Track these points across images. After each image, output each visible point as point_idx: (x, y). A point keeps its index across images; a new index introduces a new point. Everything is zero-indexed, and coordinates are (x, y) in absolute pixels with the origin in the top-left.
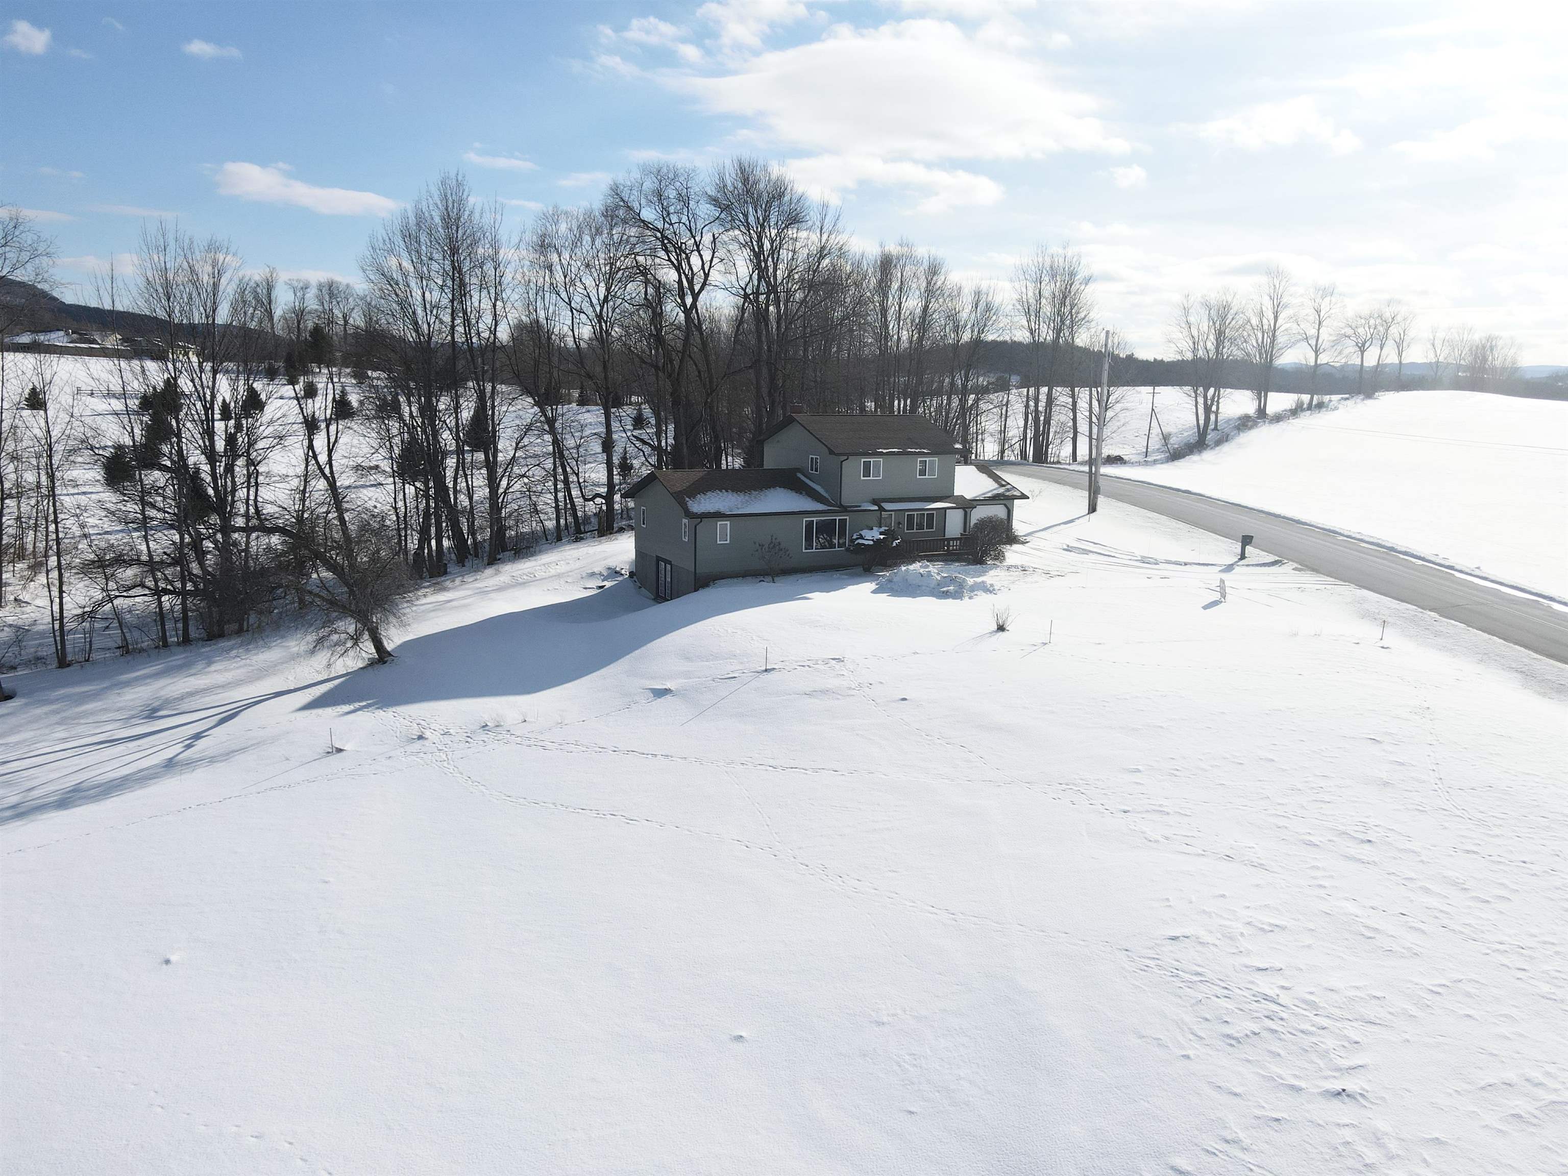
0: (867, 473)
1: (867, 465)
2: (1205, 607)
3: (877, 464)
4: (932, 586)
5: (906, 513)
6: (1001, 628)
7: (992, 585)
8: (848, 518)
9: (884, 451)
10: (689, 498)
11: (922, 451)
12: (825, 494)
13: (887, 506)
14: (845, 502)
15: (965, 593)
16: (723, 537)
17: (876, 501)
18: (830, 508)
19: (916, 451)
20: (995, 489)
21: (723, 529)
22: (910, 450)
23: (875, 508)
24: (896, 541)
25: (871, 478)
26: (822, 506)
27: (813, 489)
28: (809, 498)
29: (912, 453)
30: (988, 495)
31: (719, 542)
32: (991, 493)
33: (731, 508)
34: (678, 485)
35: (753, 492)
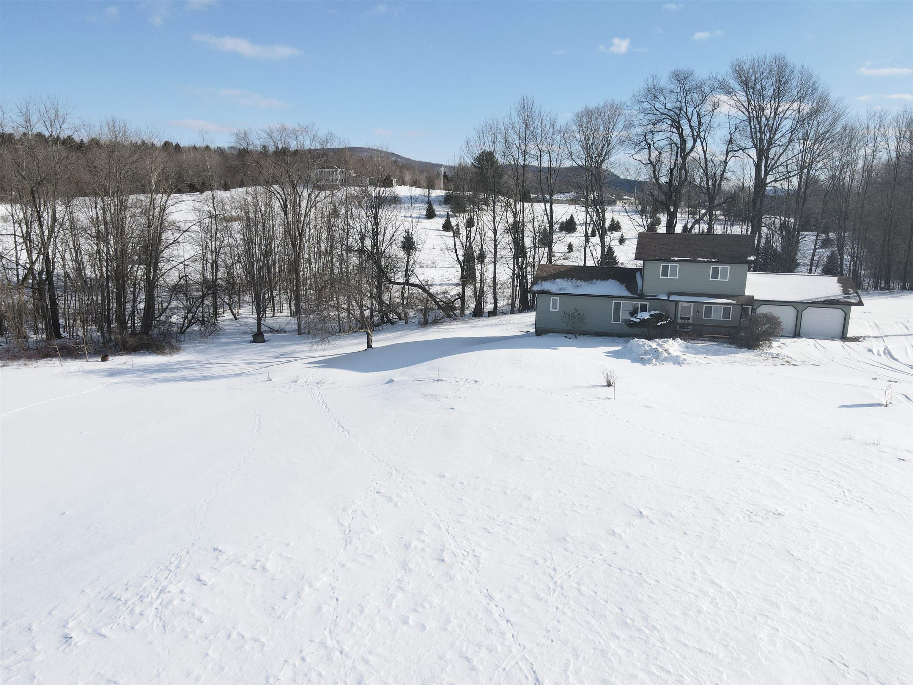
0: (665, 273)
1: (665, 269)
2: (845, 406)
3: (674, 269)
5: (705, 305)
6: (609, 385)
7: (684, 361)
8: (648, 303)
9: (676, 259)
10: (542, 281)
11: (714, 260)
12: (640, 286)
13: (673, 298)
14: (645, 292)
15: (654, 361)
16: (555, 307)
17: (670, 294)
18: (631, 295)
19: (706, 260)
20: (834, 296)
21: (555, 301)
22: (701, 259)
23: (666, 298)
24: (662, 322)
25: (668, 277)
26: (626, 293)
27: (636, 283)
28: (624, 288)
29: (704, 261)
30: (819, 300)
31: (551, 310)
32: (824, 299)
33: (560, 289)
34: (545, 273)
35: (589, 281)
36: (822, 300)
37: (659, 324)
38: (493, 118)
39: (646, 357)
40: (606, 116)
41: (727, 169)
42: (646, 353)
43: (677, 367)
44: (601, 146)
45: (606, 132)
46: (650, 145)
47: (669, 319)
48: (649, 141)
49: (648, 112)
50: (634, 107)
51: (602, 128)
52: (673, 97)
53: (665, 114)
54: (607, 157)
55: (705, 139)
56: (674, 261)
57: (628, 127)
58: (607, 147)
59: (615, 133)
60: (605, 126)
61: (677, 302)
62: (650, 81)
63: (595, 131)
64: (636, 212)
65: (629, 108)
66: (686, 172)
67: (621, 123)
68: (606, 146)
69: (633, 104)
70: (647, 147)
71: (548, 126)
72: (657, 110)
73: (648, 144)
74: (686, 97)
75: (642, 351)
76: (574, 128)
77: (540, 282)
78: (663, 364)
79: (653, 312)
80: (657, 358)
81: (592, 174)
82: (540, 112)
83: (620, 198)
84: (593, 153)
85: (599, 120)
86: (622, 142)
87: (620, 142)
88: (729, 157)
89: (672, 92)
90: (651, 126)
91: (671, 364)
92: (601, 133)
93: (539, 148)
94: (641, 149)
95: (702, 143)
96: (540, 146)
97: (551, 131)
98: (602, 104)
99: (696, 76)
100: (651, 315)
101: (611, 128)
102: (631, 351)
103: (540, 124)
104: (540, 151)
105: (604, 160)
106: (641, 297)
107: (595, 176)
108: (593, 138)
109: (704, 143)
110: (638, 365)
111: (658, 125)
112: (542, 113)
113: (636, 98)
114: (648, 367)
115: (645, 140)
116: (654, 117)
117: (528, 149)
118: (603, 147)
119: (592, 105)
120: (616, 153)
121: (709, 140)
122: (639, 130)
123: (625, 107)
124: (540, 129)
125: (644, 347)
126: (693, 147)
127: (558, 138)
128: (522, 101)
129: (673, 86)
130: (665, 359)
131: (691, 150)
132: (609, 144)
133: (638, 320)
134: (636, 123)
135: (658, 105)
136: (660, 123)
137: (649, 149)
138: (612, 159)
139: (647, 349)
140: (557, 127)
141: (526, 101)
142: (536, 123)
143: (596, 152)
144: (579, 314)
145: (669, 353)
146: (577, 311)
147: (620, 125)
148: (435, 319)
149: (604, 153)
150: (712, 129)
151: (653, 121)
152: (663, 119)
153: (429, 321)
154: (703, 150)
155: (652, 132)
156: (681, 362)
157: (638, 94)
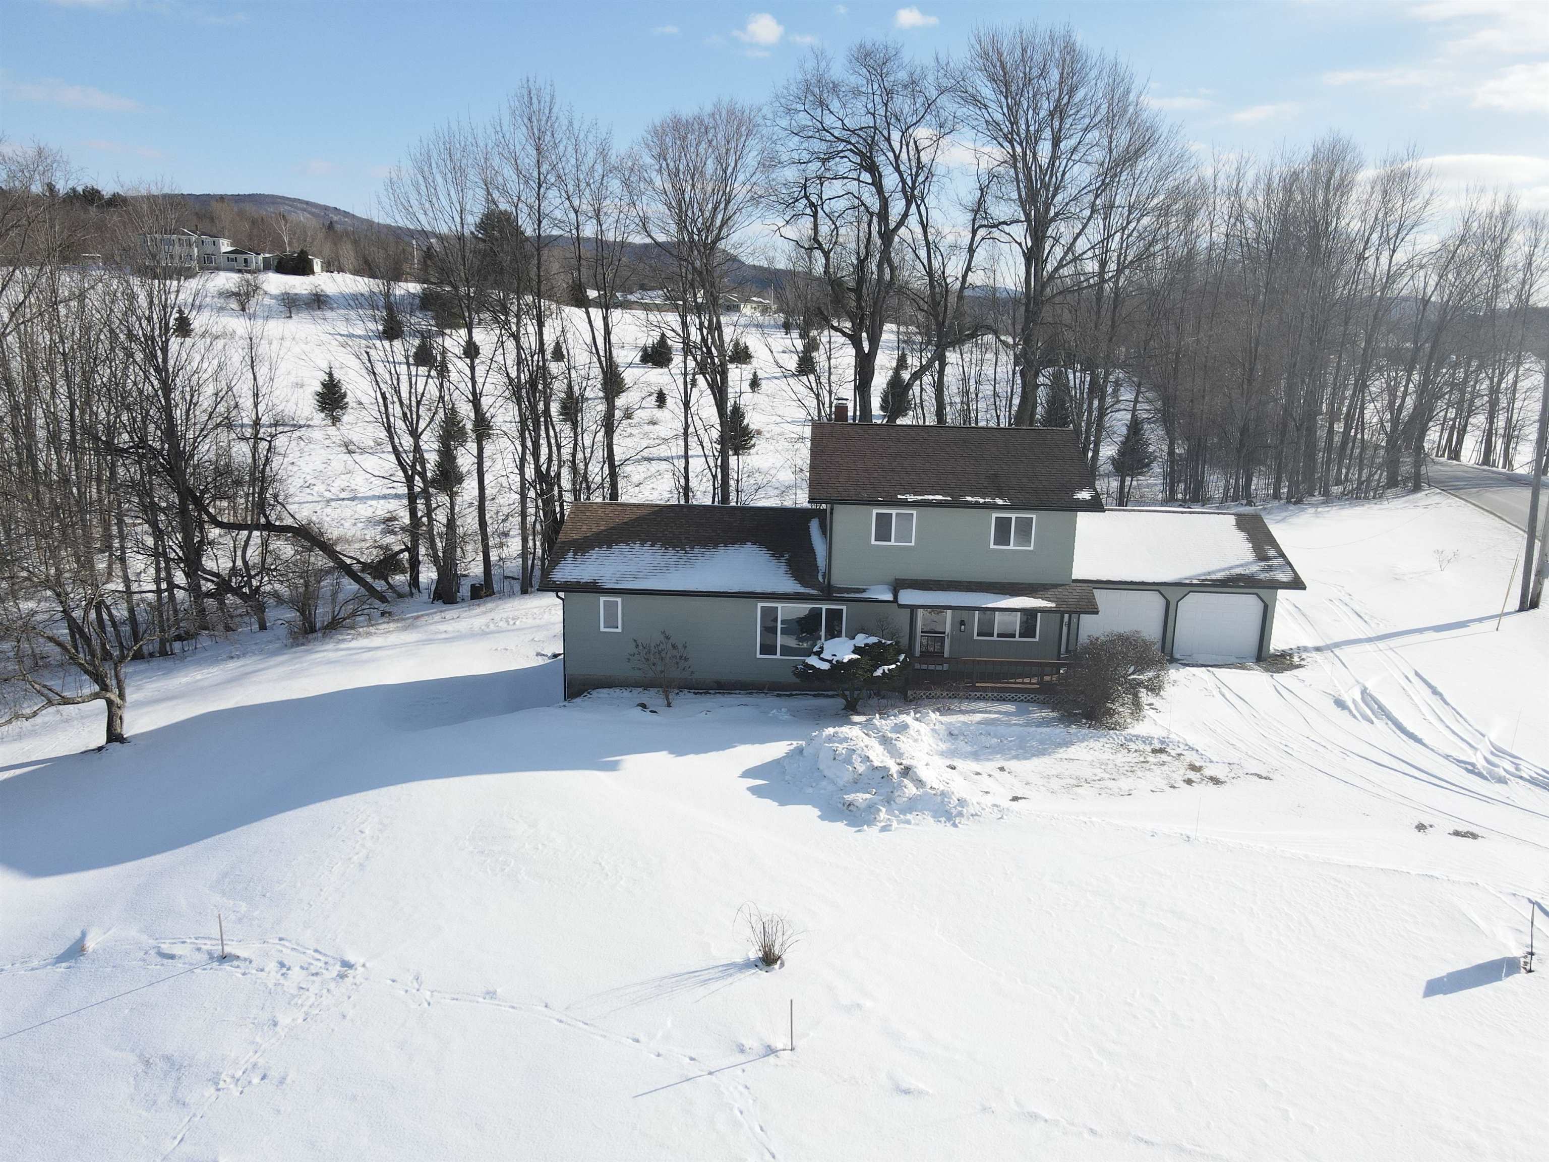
0: (883, 534)
1: (884, 523)
2: (1435, 988)
3: (905, 524)
4: (841, 783)
6: (769, 960)
7: (962, 802)
8: (844, 608)
9: (911, 498)
10: (575, 554)
11: (1000, 502)
12: (821, 562)
13: (908, 597)
14: (839, 578)
15: (883, 815)
16: (611, 622)
17: (898, 586)
18: (802, 590)
19: (981, 501)
20: (1242, 566)
21: (611, 608)
22: (969, 499)
23: (889, 597)
24: (886, 668)
25: (892, 543)
26: (790, 585)
27: (811, 551)
28: (783, 568)
29: (977, 505)
30: (1214, 577)
31: (602, 629)
32: (1223, 574)
33: (623, 577)
34: (584, 528)
35: (697, 550)
36: (1219, 576)
37: (879, 673)
38: (454, 126)
39: (860, 798)
40: (719, 136)
41: (973, 264)
42: (857, 783)
43: (943, 829)
44: (710, 206)
45: (720, 172)
46: (816, 207)
47: (902, 657)
48: (814, 198)
49: (810, 134)
50: (778, 121)
51: (710, 162)
52: (859, 105)
53: (843, 141)
54: (724, 232)
55: (923, 200)
56: (905, 504)
57: (769, 163)
58: (725, 209)
59: (741, 178)
60: (719, 160)
61: (913, 609)
62: (810, 65)
63: (695, 173)
64: (776, 326)
65: (769, 123)
66: (893, 269)
67: (754, 153)
68: (722, 206)
69: (775, 114)
70: (808, 211)
71: (592, 154)
72: (827, 131)
73: (812, 205)
74: (886, 105)
75: (847, 775)
76: (649, 160)
77: (570, 554)
78: (908, 822)
79: (861, 640)
80: (889, 801)
81: (694, 268)
82: (571, 123)
83: (747, 300)
84: (694, 221)
85: (704, 145)
86: (755, 200)
87: (753, 198)
88: (978, 238)
89: (856, 92)
90: (815, 166)
91: (928, 820)
92: (708, 177)
93: (573, 207)
94: (796, 216)
95: (918, 207)
96: (576, 203)
97: (599, 169)
98: (708, 108)
99: (906, 60)
100: (856, 650)
101: (733, 164)
102: (815, 774)
103: (571, 149)
104: (576, 212)
105: (718, 238)
106: (828, 592)
107: (700, 273)
108: (693, 186)
109: (922, 208)
110: (840, 827)
111: (832, 163)
112: (576, 125)
113: (783, 101)
114: (871, 832)
115: (807, 197)
116: (824, 146)
117: (546, 207)
118: (715, 209)
119: (688, 110)
120: (747, 223)
121: (930, 200)
122: (791, 174)
123: (760, 121)
124: (573, 161)
125: (850, 763)
126: (906, 215)
127: (615, 185)
128: (525, 93)
129: (856, 79)
130: (912, 806)
131: (901, 223)
132: (728, 202)
133: (825, 666)
134: (784, 157)
135: (829, 120)
136: (838, 159)
137: (815, 215)
138: (735, 238)
139: (861, 768)
140: (613, 159)
141: (533, 92)
142: (561, 148)
143: (700, 220)
144: (674, 646)
145: (919, 783)
146: (668, 638)
147: (751, 159)
148: (334, 618)
149: (718, 223)
150: (935, 179)
151: (822, 156)
152: (842, 151)
153: (318, 625)
154: (922, 223)
155: (820, 178)
156: (954, 812)
157: (785, 92)
